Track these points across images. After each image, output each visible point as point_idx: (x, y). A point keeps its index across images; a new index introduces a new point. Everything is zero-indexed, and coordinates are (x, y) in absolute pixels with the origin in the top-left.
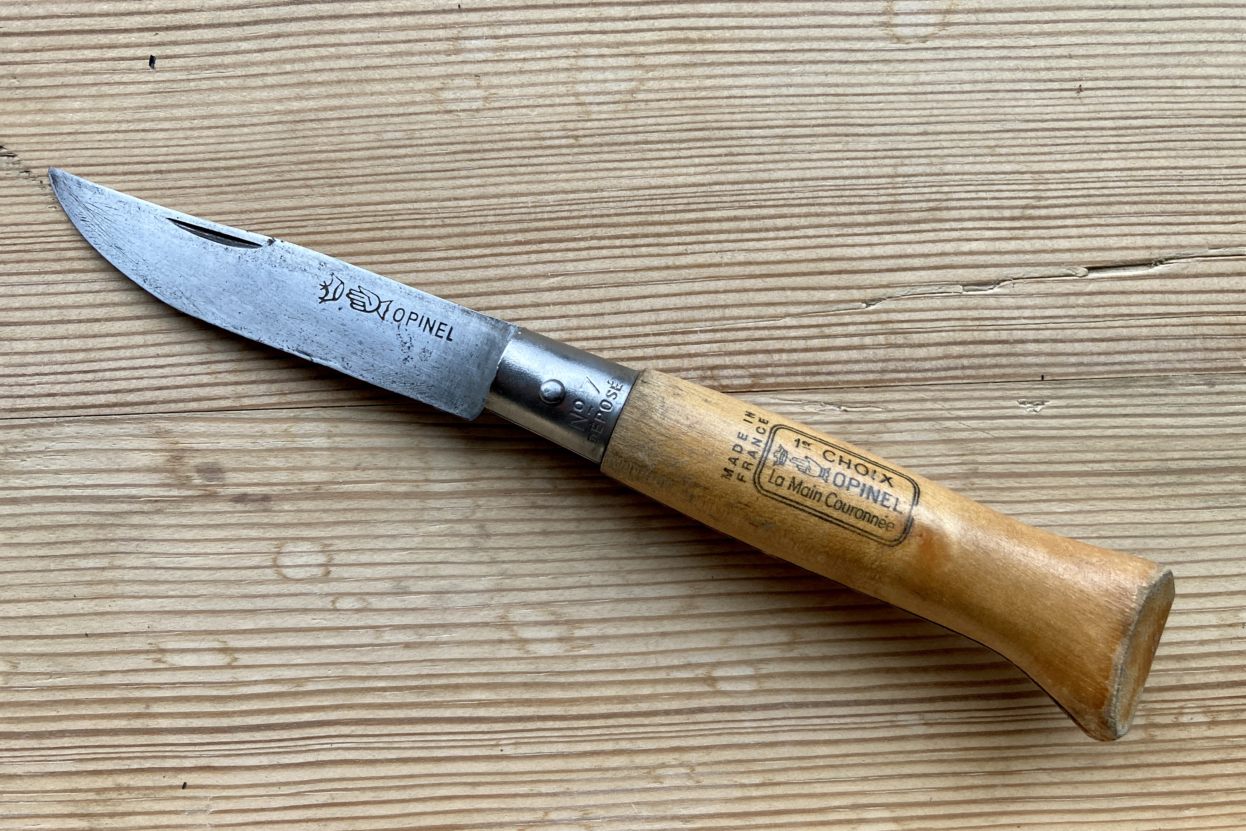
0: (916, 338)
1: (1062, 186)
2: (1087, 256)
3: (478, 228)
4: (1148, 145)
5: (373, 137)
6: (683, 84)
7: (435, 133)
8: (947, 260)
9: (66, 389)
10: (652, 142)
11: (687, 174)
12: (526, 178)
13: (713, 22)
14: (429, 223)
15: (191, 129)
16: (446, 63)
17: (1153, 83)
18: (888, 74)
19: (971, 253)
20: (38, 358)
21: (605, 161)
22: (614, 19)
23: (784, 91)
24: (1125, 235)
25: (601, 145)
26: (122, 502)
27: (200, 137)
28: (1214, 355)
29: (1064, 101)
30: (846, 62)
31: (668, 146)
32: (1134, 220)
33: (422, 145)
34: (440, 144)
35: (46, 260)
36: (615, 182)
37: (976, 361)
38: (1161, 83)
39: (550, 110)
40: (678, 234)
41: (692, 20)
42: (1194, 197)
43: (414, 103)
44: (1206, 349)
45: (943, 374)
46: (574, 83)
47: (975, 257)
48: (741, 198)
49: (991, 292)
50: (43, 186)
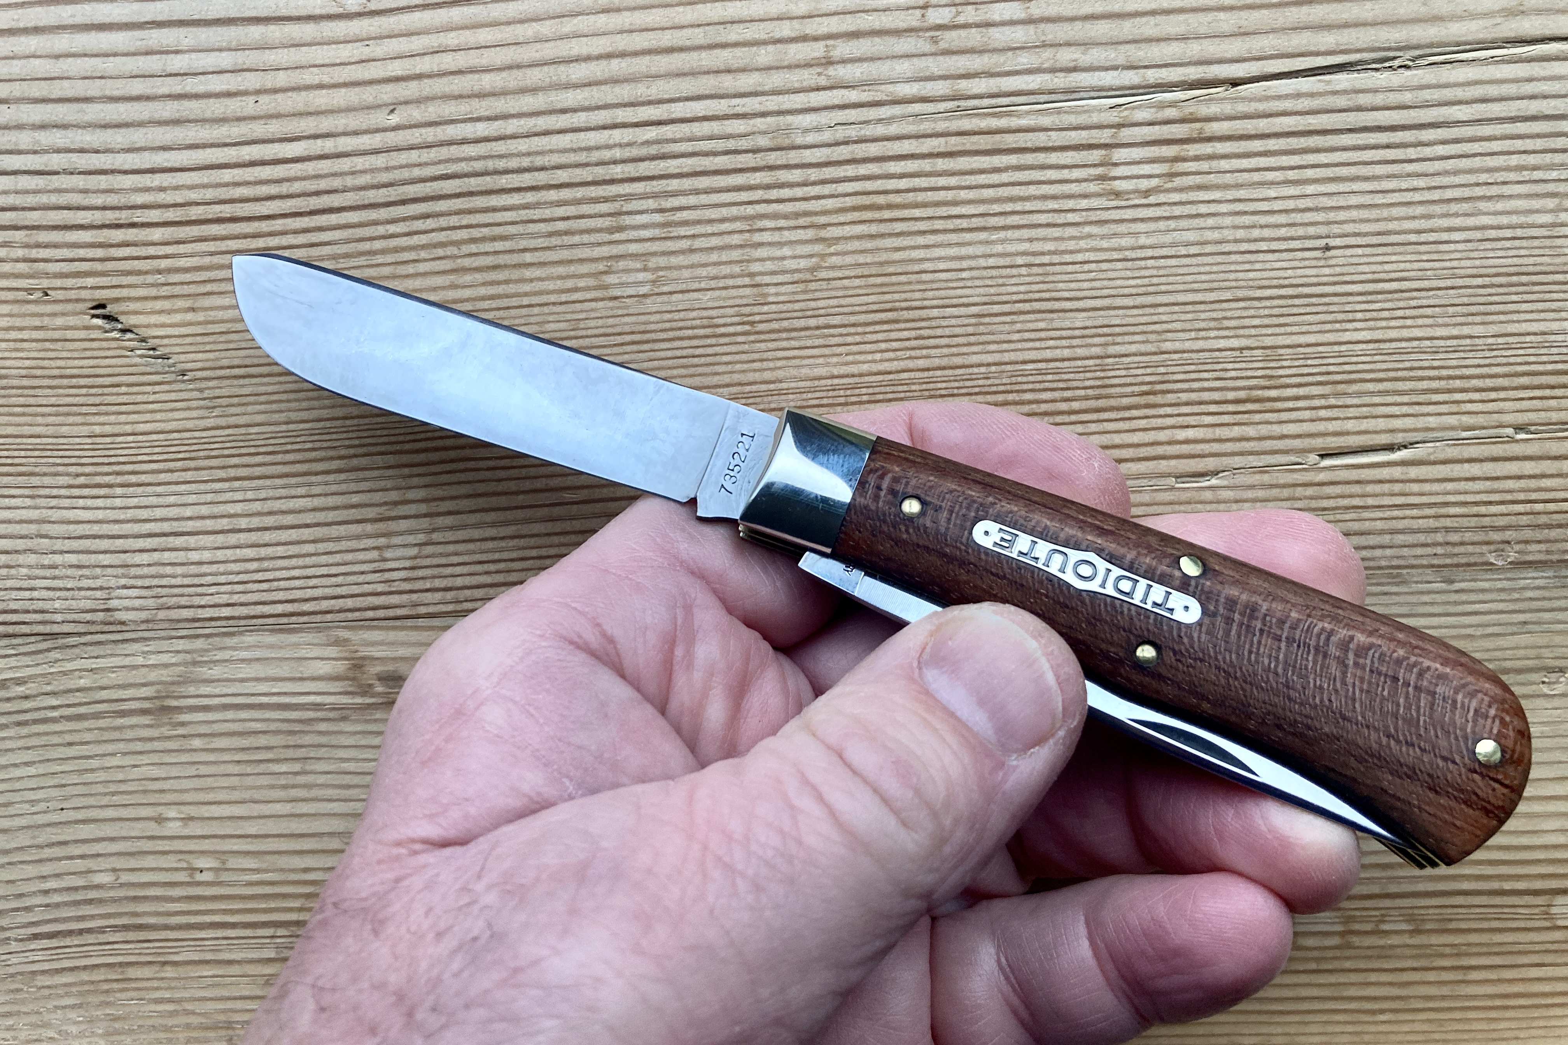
1: (1296, 363)
2: (1319, 442)
4: (1400, 313)
6: (869, 259)
7: (600, 322)
8: (1160, 450)
9: (244, 598)
10: (835, 327)
11: (874, 361)
12: (700, 370)
13: (903, 184)
16: (611, 243)
17: (1413, 238)
18: (1103, 237)
19: (1187, 442)
20: (214, 568)
22: (791, 185)
23: (982, 262)
24: (1366, 417)
25: (777, 331)
26: (308, 709)
28: (1457, 550)
29: (1307, 263)
30: (1055, 225)
31: (852, 330)
32: (1377, 400)
33: (587, 337)
34: (606, 334)
35: (211, 468)
36: (794, 372)
38: (1423, 237)
39: (724, 293)
41: (879, 182)
42: (1450, 372)
43: (576, 290)
44: (1447, 543)
46: (748, 261)
47: (1192, 446)
48: (932, 386)
49: (1207, 484)
50: (201, 390)
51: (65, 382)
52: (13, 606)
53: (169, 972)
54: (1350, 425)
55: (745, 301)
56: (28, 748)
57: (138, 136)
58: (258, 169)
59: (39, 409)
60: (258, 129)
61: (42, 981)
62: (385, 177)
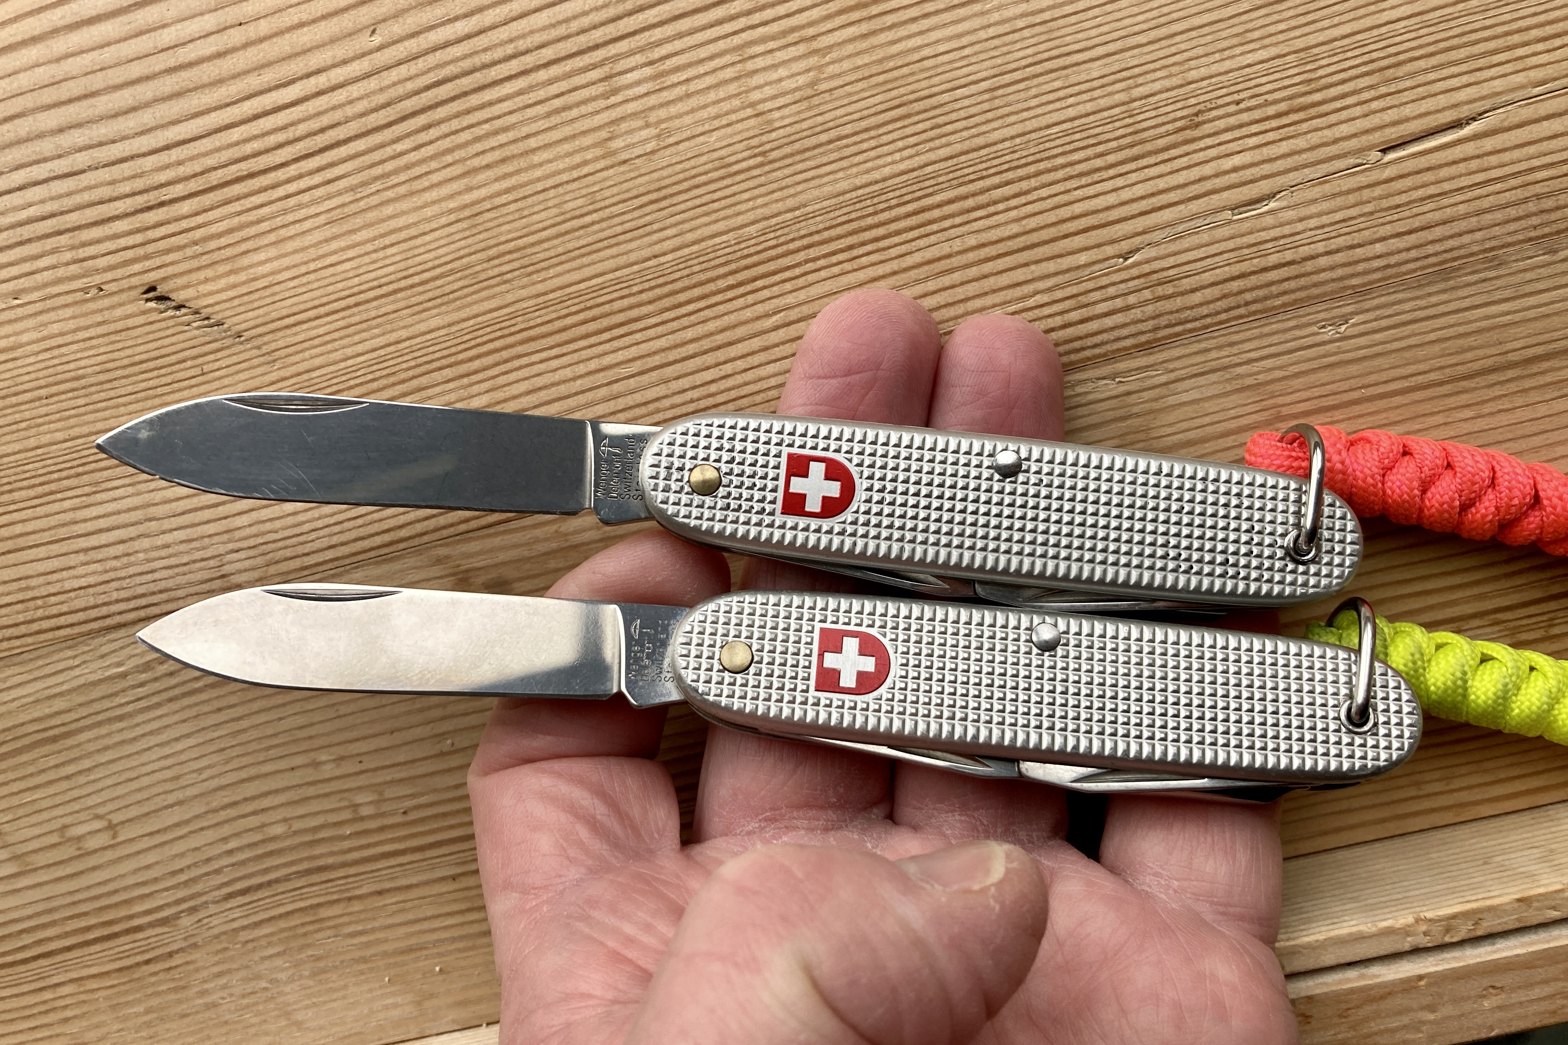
0: (1186, 284)
1: (1335, 59)
2: (1377, 137)
3: (686, 282)
5: (555, 211)
6: (866, 59)
7: (615, 190)
8: (1208, 185)
10: (847, 136)
11: (893, 163)
12: (722, 214)
14: (635, 289)
15: (375, 251)
16: (607, 108)
19: (1235, 170)
21: (801, 172)
23: (983, 35)
24: (1423, 98)
25: (792, 155)
27: (386, 257)
28: (1554, 216)
31: (865, 136)
32: (1432, 76)
33: (606, 207)
34: (625, 201)
36: (816, 193)
37: (1261, 293)
39: (729, 130)
40: (898, 233)
42: (1505, 28)
43: (585, 163)
44: (1542, 212)
45: (1224, 316)
46: (747, 92)
47: (1241, 173)
48: (959, 173)
49: (1265, 209)
50: (258, 348)
51: (137, 369)
52: (140, 590)
53: (356, 906)
54: (1407, 111)
55: (751, 133)
56: (184, 721)
57: (147, 117)
58: (262, 121)
59: (120, 400)
60: (254, 82)
61: (244, 936)
62: (382, 99)
